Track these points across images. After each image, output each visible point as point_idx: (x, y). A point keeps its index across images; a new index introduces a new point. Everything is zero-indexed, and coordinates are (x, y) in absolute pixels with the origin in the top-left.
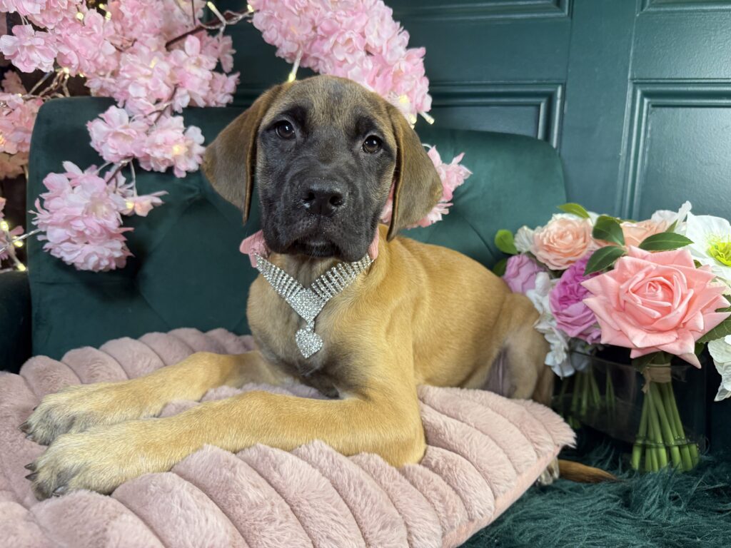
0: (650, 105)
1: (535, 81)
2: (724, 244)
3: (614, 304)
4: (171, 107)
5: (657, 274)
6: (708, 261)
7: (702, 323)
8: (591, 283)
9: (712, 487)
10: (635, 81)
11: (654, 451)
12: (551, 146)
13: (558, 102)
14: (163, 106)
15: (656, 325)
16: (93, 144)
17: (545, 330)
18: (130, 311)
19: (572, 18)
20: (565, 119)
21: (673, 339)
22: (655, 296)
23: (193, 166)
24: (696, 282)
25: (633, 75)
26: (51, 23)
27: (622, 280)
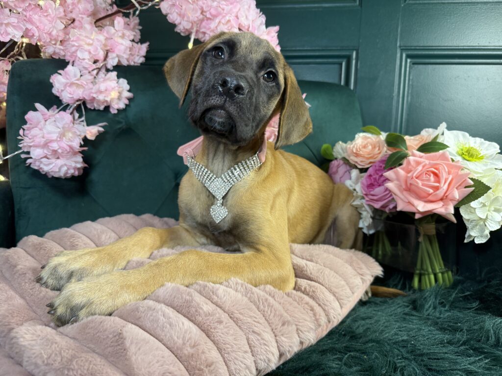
0: (411, 63)
1: (339, 48)
2: (466, 148)
3: (404, 187)
4: (105, 65)
5: (429, 167)
6: (458, 158)
7: (457, 195)
8: (389, 174)
9: (463, 295)
10: (402, 48)
11: (427, 277)
12: (350, 89)
13: (354, 62)
14: (100, 65)
15: (430, 198)
16: (54, 91)
17: (358, 205)
18: (83, 205)
19: (361, 6)
20: (359, 72)
21: (441, 205)
22: (429, 180)
23: (122, 106)
24: (452, 171)
25: (400, 44)
26: (20, 7)
27: (408, 172)
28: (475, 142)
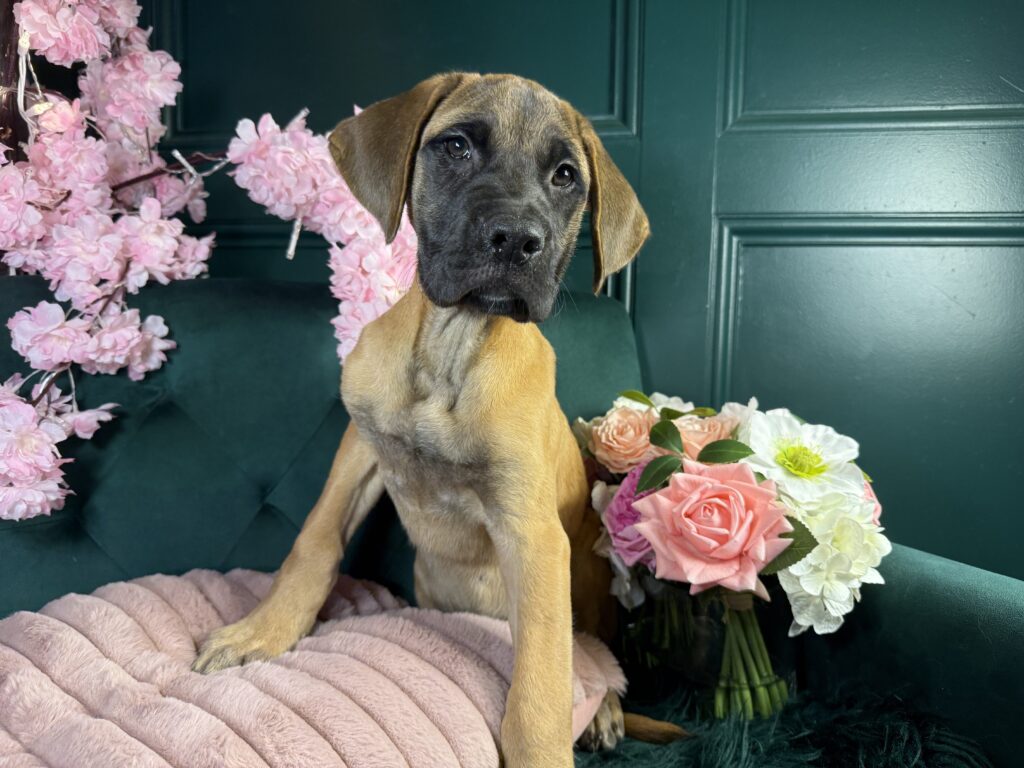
0: (740, 245)
5: (713, 494)
6: (776, 474)
7: (762, 551)
8: (643, 504)
10: (720, 216)
14: (109, 288)
16: (15, 347)
19: (640, 138)
21: (733, 572)
22: (710, 523)
25: (717, 209)
28: (814, 436)
